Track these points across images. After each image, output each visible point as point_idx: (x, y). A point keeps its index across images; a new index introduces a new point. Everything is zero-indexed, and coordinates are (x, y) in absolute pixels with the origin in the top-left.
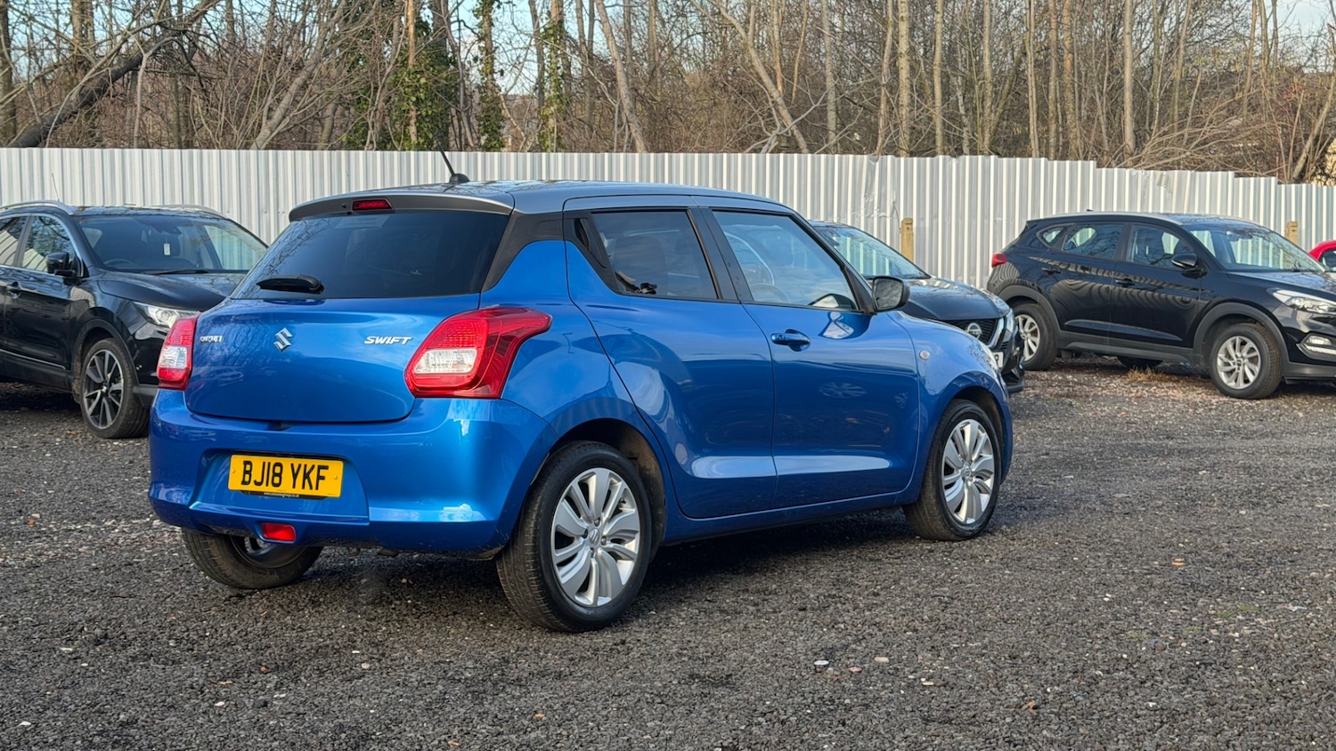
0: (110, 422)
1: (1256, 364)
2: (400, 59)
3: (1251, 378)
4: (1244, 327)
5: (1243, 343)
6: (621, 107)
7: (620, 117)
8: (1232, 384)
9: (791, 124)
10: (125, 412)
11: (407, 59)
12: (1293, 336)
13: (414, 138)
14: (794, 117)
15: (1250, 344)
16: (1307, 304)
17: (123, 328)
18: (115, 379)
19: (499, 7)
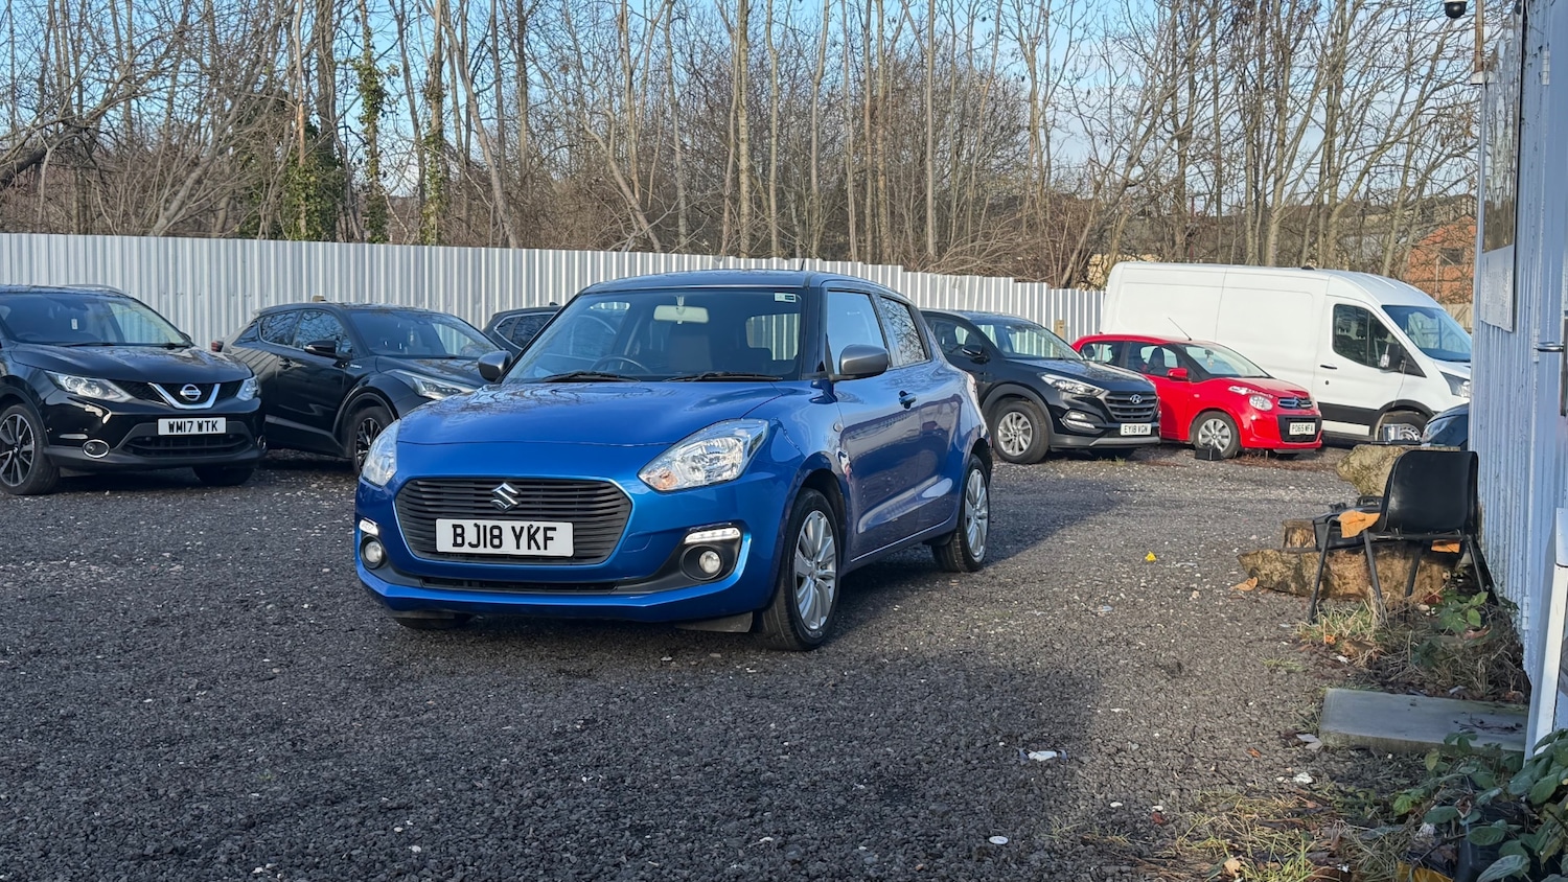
0: (21, 480)
1: (1028, 435)
2: (291, 159)
3: (1025, 447)
4: (1020, 404)
5: (1019, 418)
6: (495, 207)
7: (494, 217)
8: (1010, 452)
9: (646, 227)
10: (35, 470)
11: (297, 159)
12: (1057, 413)
13: (303, 230)
14: (649, 222)
15: (1024, 419)
16: (1068, 386)
17: (35, 394)
18: (27, 439)
19: (383, 115)
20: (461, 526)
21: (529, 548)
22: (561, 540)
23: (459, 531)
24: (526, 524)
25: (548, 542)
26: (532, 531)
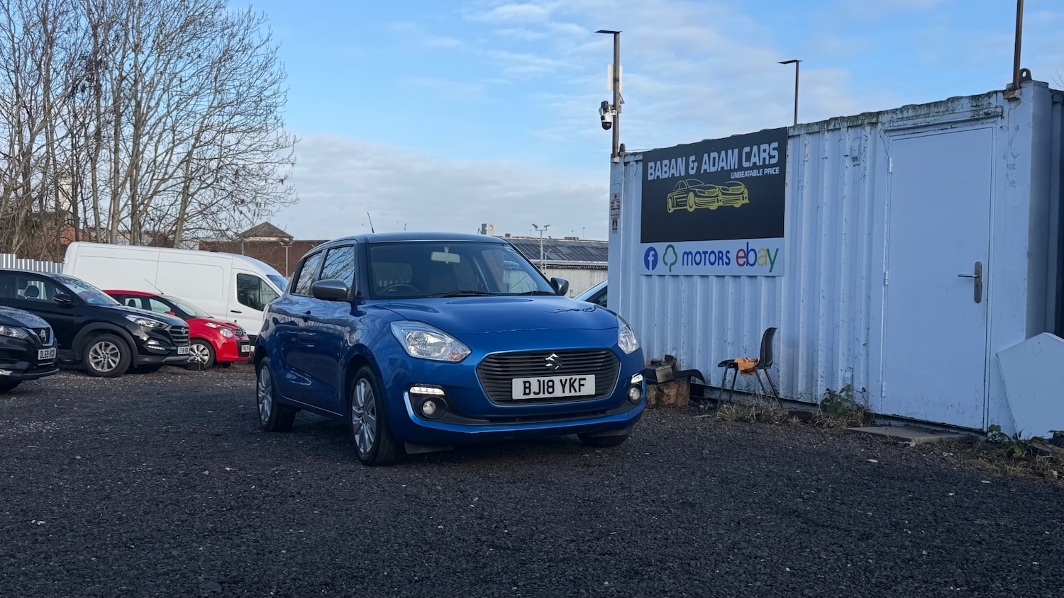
20: (529, 382)
21: (570, 392)
22: (589, 385)
23: (527, 385)
24: (568, 377)
25: (581, 387)
26: (572, 381)
